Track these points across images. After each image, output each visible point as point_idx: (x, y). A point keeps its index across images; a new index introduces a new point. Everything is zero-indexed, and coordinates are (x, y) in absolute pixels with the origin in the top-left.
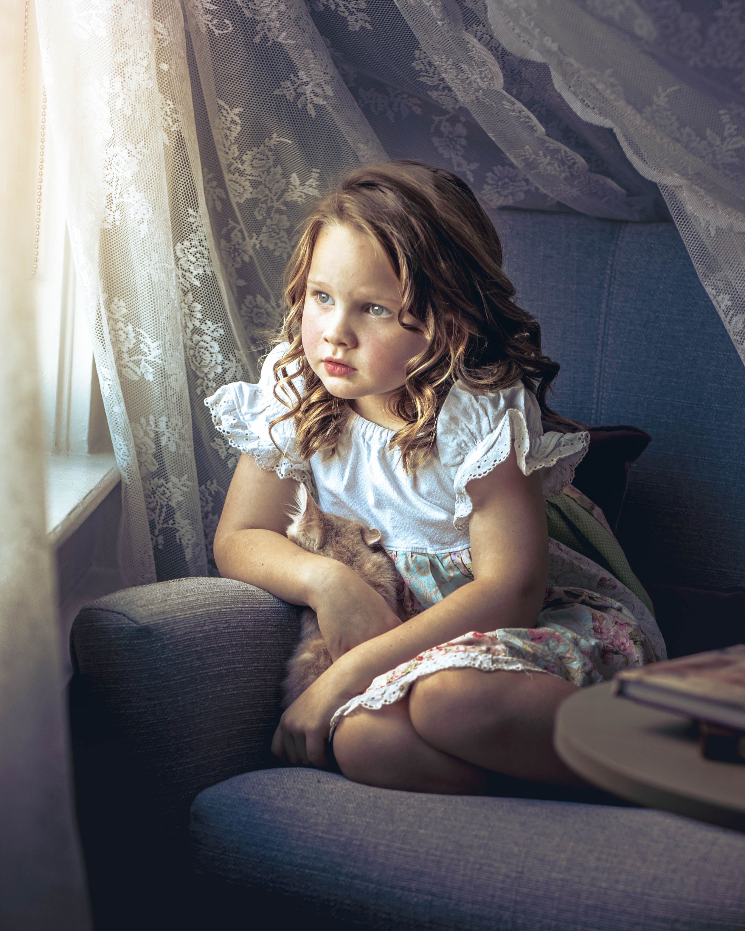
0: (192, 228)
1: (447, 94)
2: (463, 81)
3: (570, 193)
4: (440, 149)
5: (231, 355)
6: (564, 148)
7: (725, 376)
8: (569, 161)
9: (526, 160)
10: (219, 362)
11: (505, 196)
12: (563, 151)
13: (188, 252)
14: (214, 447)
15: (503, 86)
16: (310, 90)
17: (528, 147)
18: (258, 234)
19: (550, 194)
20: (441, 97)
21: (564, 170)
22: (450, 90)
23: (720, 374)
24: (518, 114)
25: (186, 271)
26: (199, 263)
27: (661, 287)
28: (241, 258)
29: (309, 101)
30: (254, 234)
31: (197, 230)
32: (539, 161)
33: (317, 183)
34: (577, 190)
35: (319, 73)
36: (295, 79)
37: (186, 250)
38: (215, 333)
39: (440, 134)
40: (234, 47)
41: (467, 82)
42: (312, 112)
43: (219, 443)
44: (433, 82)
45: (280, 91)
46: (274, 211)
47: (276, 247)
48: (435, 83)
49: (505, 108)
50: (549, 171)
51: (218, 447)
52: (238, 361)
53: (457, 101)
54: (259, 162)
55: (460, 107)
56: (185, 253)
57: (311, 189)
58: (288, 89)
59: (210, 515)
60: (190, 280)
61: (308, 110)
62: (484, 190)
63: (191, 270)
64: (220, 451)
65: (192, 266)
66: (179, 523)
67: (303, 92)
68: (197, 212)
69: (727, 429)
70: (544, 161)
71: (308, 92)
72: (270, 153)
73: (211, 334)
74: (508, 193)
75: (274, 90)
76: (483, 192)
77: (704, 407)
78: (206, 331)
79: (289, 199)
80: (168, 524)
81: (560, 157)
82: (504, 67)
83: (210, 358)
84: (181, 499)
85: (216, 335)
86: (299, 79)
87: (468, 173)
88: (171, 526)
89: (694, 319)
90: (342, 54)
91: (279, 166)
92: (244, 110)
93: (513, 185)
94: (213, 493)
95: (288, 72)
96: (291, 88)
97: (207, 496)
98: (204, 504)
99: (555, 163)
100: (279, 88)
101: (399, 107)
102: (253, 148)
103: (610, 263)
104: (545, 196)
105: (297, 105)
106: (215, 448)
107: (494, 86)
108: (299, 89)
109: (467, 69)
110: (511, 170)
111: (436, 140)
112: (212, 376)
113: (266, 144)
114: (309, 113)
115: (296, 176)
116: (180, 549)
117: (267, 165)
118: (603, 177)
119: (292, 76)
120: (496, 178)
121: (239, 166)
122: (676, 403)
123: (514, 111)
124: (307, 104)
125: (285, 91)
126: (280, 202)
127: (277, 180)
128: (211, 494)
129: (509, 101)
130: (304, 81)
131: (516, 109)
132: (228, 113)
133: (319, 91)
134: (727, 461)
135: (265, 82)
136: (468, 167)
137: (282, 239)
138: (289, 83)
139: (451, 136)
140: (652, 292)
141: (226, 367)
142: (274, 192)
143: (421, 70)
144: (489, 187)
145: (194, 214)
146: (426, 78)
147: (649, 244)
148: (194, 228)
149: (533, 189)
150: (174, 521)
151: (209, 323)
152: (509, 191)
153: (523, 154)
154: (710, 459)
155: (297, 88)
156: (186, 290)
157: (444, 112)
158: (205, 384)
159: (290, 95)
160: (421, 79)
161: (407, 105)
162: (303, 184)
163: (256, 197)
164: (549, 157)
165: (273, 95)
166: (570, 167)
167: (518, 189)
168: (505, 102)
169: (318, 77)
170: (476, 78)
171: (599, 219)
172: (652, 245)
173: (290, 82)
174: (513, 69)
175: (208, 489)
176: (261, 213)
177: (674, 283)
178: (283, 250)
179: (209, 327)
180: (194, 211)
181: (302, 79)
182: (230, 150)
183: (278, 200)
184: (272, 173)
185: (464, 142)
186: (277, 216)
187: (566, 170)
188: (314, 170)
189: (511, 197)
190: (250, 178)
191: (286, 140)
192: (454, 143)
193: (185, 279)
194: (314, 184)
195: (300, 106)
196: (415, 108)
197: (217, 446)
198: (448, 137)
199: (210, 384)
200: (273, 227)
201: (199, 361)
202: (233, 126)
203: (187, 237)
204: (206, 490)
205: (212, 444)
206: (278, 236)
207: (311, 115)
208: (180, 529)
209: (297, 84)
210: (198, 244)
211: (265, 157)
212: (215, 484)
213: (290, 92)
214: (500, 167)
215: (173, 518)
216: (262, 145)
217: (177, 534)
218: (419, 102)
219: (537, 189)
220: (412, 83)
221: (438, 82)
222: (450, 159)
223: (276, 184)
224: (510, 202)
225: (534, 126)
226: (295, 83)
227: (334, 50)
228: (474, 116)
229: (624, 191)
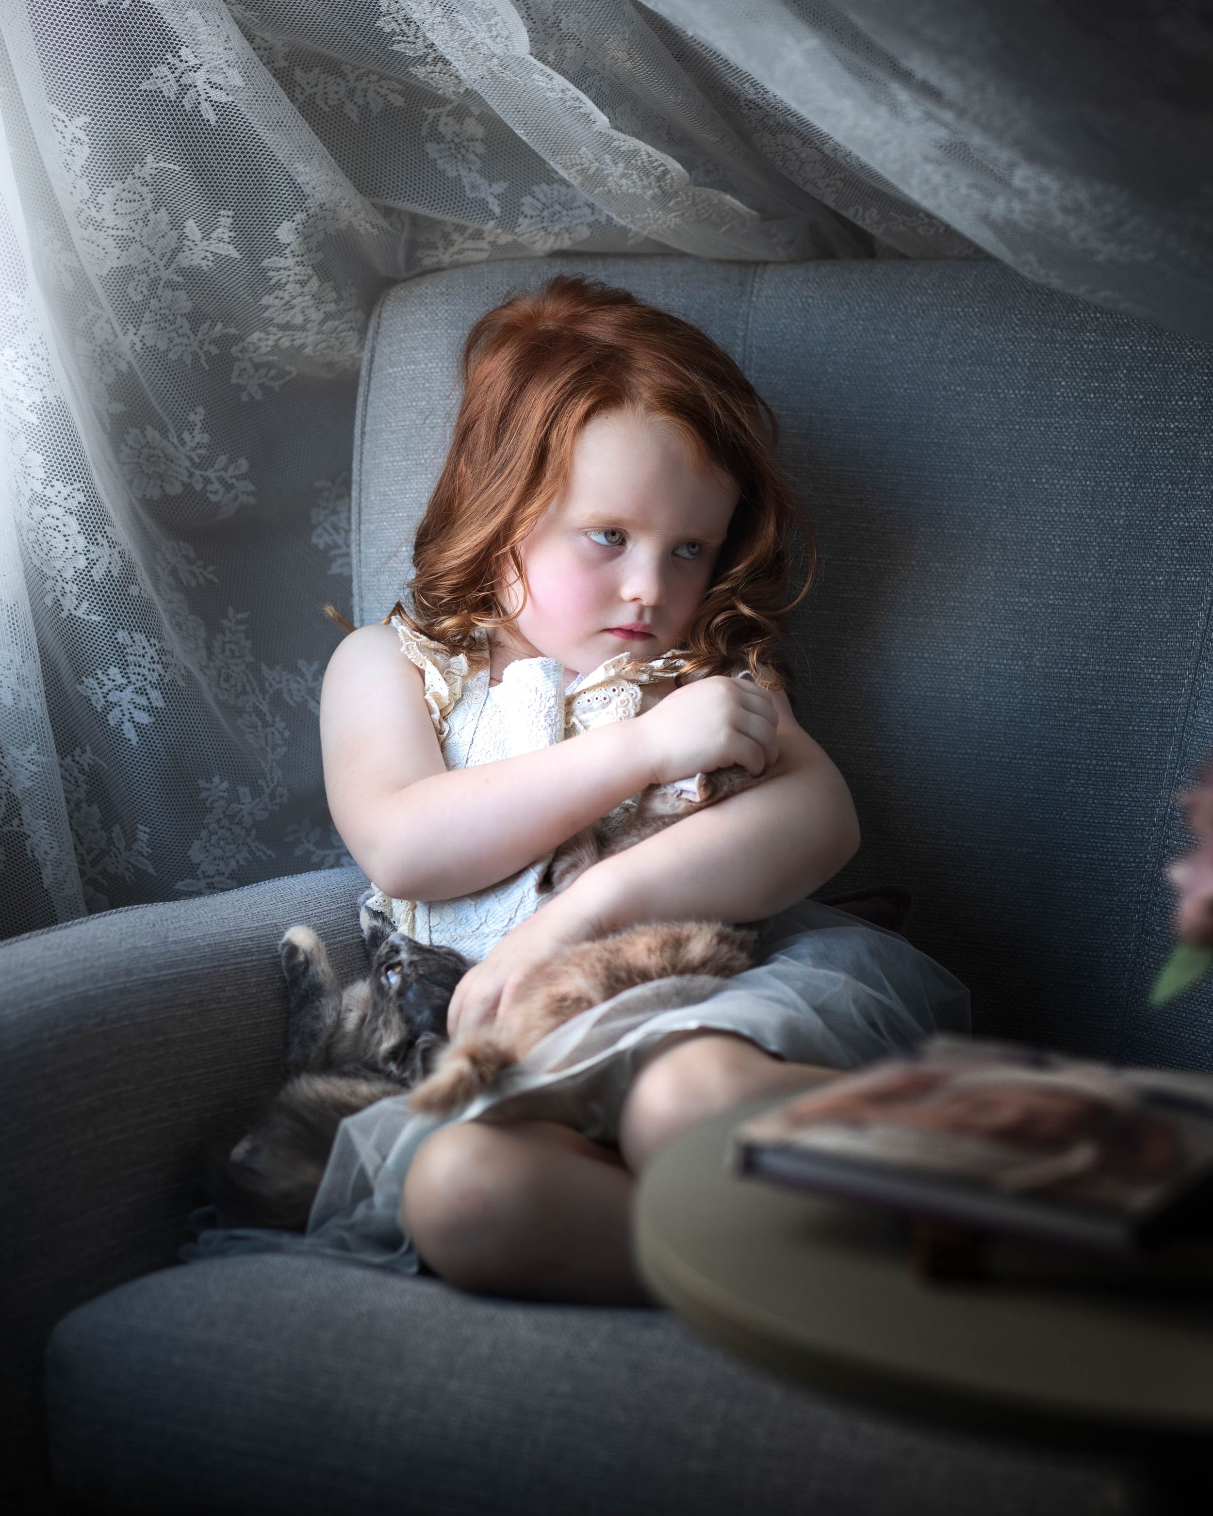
0: (17, 326)
1: (441, 70)
2: (463, 44)
3: (665, 222)
4: (439, 161)
5: (99, 536)
6: (644, 148)
7: (947, 514)
8: (656, 168)
9: (583, 171)
10: (80, 550)
11: (557, 235)
12: (643, 153)
13: (13, 366)
14: (83, 692)
15: (528, 48)
16: (203, 79)
17: (584, 149)
18: (137, 327)
19: (631, 226)
20: (433, 75)
21: (650, 183)
22: (446, 63)
23: (939, 511)
24: (560, 95)
25: (11, 400)
26: (33, 385)
27: (830, 370)
28: (115, 366)
29: (204, 97)
30: (130, 327)
31: (26, 329)
32: (606, 172)
33: (231, 234)
34: (676, 217)
35: (215, 49)
36: (176, 61)
37: (9, 365)
38: (70, 500)
39: (438, 138)
40: (66, 14)
41: (470, 45)
42: (210, 115)
43: (89, 685)
44: (416, 50)
45: (151, 84)
46: (161, 285)
47: (171, 346)
48: (420, 53)
49: (539, 86)
50: (624, 188)
51: (89, 693)
52: (112, 544)
53: (460, 81)
54: (128, 204)
55: (467, 89)
56: (7, 370)
57: (221, 244)
58: (165, 79)
59: (84, 805)
60: (19, 415)
61: (202, 113)
62: (519, 226)
63: (21, 398)
64: (94, 698)
65: (22, 390)
66: (29, 825)
67: (191, 82)
68: (23, 297)
69: (957, 604)
70: (614, 171)
71: (199, 83)
72: (145, 189)
73: (64, 504)
74: (561, 229)
75: (140, 83)
76: (517, 230)
77: (916, 568)
78: (54, 500)
79: (186, 264)
80: (12, 825)
81: (639, 163)
82: (529, 15)
83: (66, 544)
84: (28, 784)
85: (72, 504)
86: (181, 61)
87: (490, 199)
88: (16, 829)
89: (888, 420)
90: (257, 14)
91: (163, 209)
92: (93, 120)
93: (567, 215)
94: (86, 768)
95: (161, 51)
96: (171, 77)
97: (76, 773)
98: (73, 788)
99: (632, 174)
100: (148, 79)
101: (365, 96)
102: (114, 183)
103: (741, 334)
104: (624, 230)
105: (183, 106)
106: (86, 694)
107: (514, 49)
108: (183, 78)
109: (467, 22)
110: (563, 189)
111: (431, 148)
112: (69, 574)
113: (137, 175)
114: (204, 117)
115: (194, 225)
116: (35, 867)
117: (143, 209)
118: (716, 192)
119: (169, 56)
120: (540, 206)
121: (94, 213)
122: (869, 565)
123: (552, 90)
124: (199, 103)
125: (160, 82)
126: (171, 270)
127: (163, 233)
128: (83, 770)
129: (542, 73)
130: (190, 64)
131: (556, 87)
132: (66, 126)
133: (217, 78)
134: (961, 658)
135: (123, 71)
136: (490, 191)
137: (180, 331)
138: (165, 69)
139: (457, 140)
140: (815, 379)
141: (92, 556)
142: (158, 254)
143: (393, 33)
144: (527, 221)
145: (19, 301)
146: (404, 45)
147: (804, 300)
148: (21, 325)
149: (603, 220)
150: (21, 819)
151: (59, 485)
152: (562, 226)
153: (578, 162)
154: (932, 656)
155: (181, 77)
156: (15, 432)
157: (442, 101)
158: (58, 589)
159: (170, 90)
160: (396, 47)
161: (379, 93)
162: (206, 237)
163: (127, 264)
164: (621, 165)
165: (140, 91)
166: (659, 179)
167: (578, 221)
168: (535, 76)
169: (215, 56)
170: (484, 38)
171: (719, 261)
172: (810, 300)
173: (167, 67)
174: (545, 17)
175: (78, 763)
176: (139, 290)
177: (852, 361)
178: (184, 348)
179: (59, 492)
180: (18, 296)
181: (186, 62)
182: (75, 187)
183: (167, 267)
184: (151, 222)
185: (480, 148)
186: (168, 293)
187: (653, 184)
188: (222, 212)
189: (566, 236)
190: (114, 232)
191: (171, 166)
192: (463, 151)
193: (12, 413)
194: (226, 236)
195: (188, 107)
196: (391, 97)
197: (88, 689)
198: (453, 141)
199: (68, 588)
200: (162, 311)
201: (46, 551)
202: (77, 147)
203: (9, 341)
204: (73, 764)
205: (79, 687)
206: (173, 327)
207: (208, 121)
208: (31, 833)
209: (179, 70)
210: (29, 353)
211: (137, 197)
212: (89, 753)
213: (168, 83)
214: (544, 186)
215: (19, 815)
216: (130, 177)
217: (27, 843)
218: (398, 87)
219: (609, 219)
220: (380, 55)
221: (425, 50)
222: (459, 178)
223: (161, 240)
224: (565, 243)
225: (590, 114)
226: (176, 69)
227: (244, 7)
228: (489, 102)
229: (754, 213)
